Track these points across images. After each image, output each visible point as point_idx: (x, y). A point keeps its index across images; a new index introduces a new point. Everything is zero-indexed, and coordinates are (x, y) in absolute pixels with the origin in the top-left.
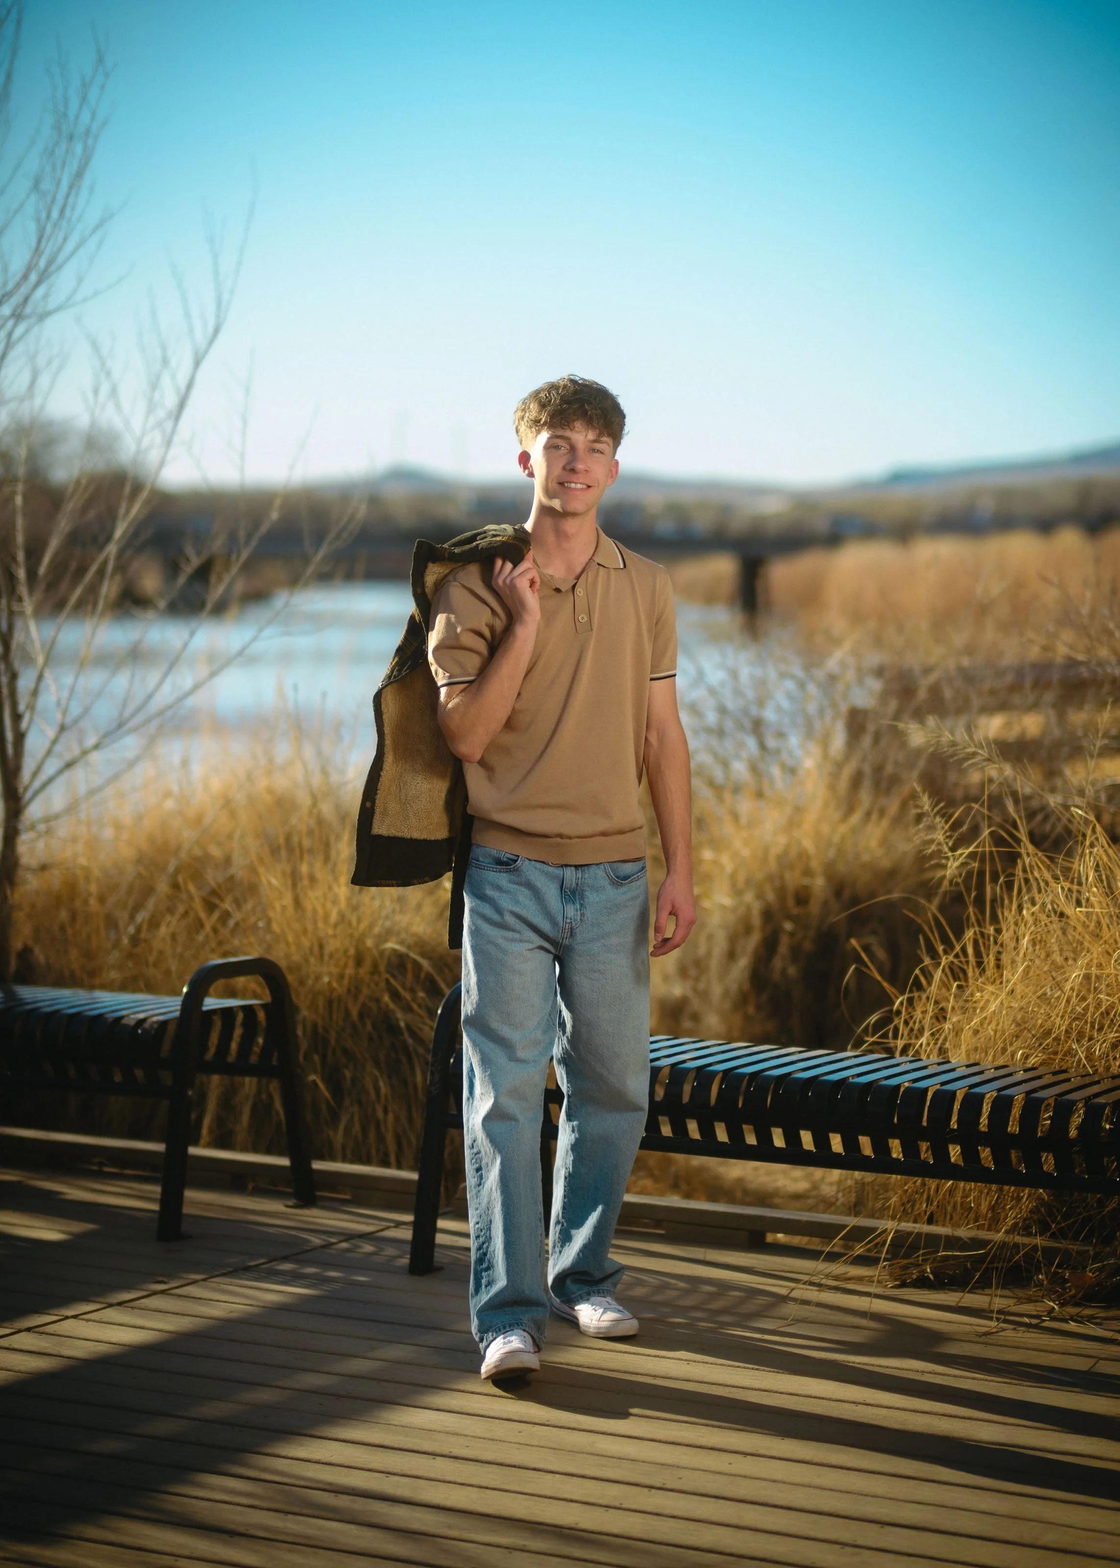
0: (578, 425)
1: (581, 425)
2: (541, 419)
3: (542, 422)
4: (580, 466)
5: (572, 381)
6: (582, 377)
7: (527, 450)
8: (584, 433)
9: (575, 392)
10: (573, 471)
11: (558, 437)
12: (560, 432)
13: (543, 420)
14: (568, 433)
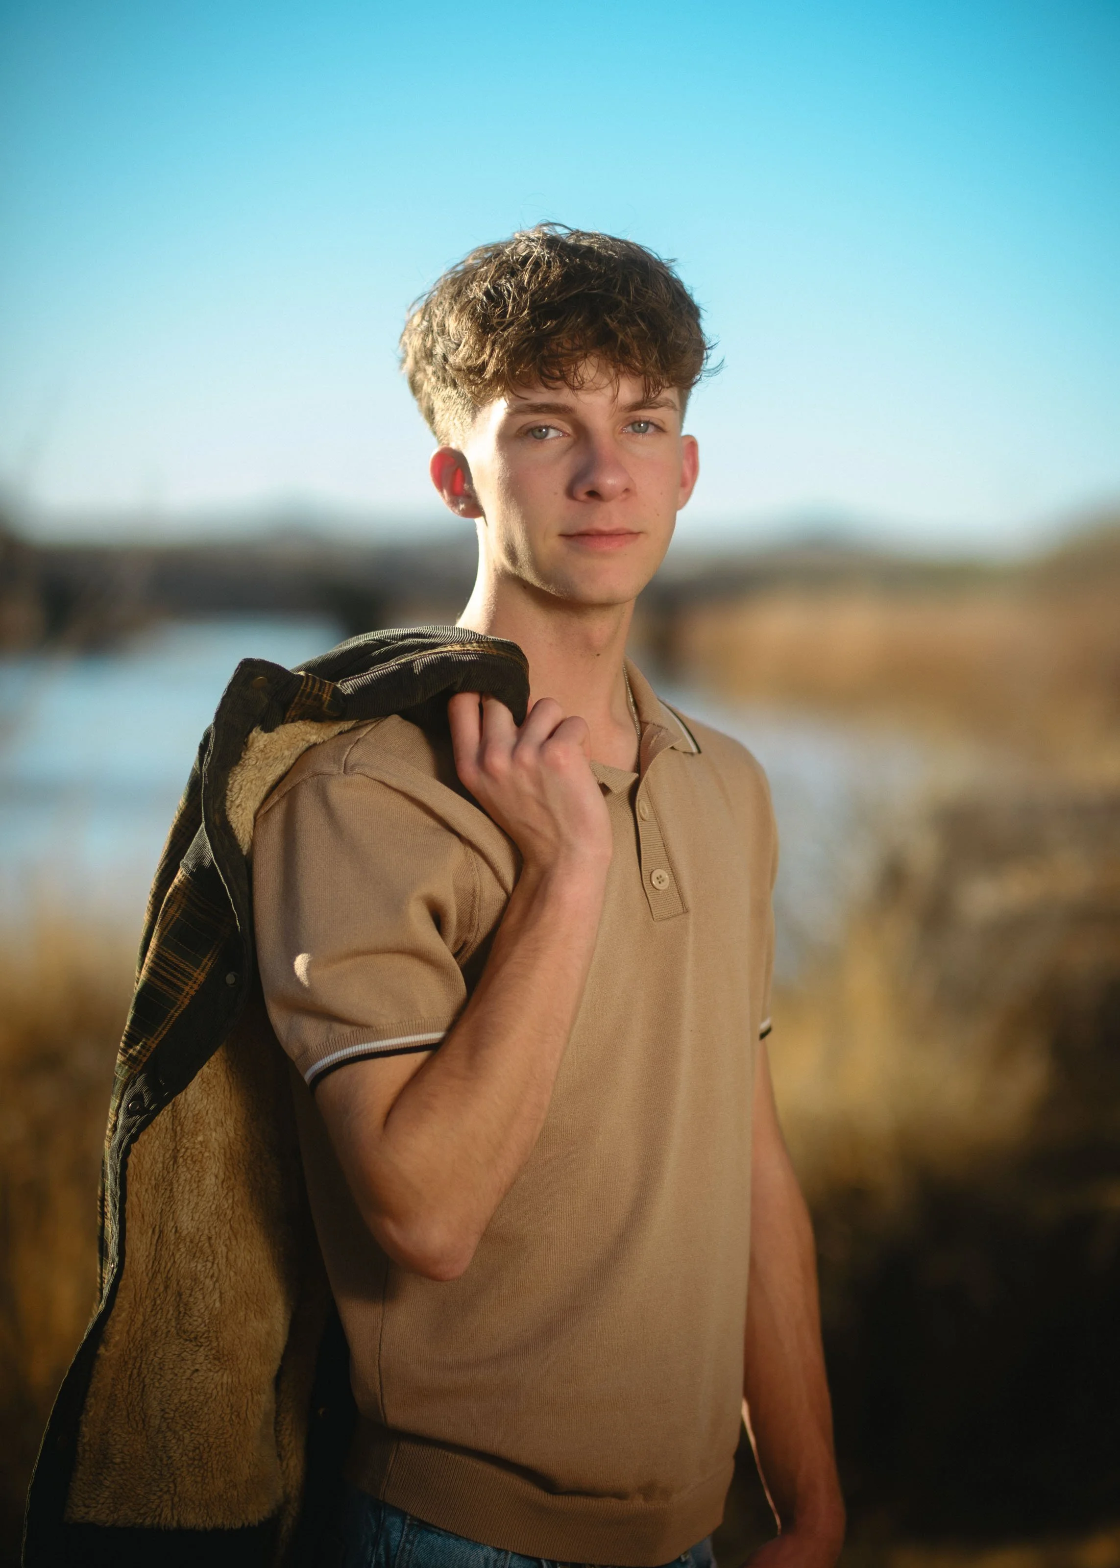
0: (588, 370)
1: (599, 369)
2: (484, 365)
3: (487, 375)
4: (610, 481)
5: (552, 243)
6: (574, 227)
7: (453, 446)
8: (609, 392)
9: (567, 278)
10: (594, 494)
11: (538, 409)
12: (542, 396)
13: (491, 368)
14: (566, 397)
